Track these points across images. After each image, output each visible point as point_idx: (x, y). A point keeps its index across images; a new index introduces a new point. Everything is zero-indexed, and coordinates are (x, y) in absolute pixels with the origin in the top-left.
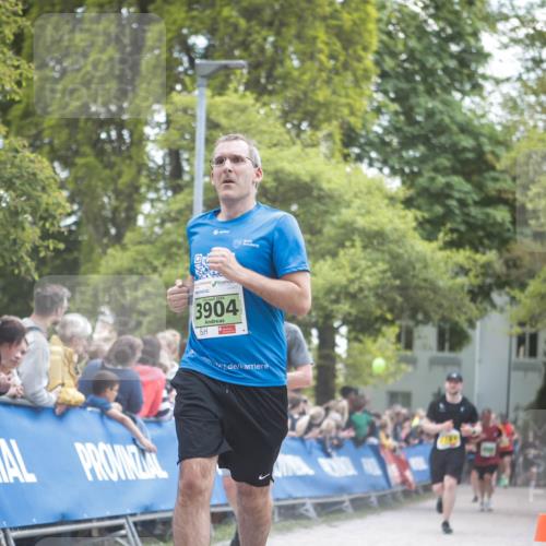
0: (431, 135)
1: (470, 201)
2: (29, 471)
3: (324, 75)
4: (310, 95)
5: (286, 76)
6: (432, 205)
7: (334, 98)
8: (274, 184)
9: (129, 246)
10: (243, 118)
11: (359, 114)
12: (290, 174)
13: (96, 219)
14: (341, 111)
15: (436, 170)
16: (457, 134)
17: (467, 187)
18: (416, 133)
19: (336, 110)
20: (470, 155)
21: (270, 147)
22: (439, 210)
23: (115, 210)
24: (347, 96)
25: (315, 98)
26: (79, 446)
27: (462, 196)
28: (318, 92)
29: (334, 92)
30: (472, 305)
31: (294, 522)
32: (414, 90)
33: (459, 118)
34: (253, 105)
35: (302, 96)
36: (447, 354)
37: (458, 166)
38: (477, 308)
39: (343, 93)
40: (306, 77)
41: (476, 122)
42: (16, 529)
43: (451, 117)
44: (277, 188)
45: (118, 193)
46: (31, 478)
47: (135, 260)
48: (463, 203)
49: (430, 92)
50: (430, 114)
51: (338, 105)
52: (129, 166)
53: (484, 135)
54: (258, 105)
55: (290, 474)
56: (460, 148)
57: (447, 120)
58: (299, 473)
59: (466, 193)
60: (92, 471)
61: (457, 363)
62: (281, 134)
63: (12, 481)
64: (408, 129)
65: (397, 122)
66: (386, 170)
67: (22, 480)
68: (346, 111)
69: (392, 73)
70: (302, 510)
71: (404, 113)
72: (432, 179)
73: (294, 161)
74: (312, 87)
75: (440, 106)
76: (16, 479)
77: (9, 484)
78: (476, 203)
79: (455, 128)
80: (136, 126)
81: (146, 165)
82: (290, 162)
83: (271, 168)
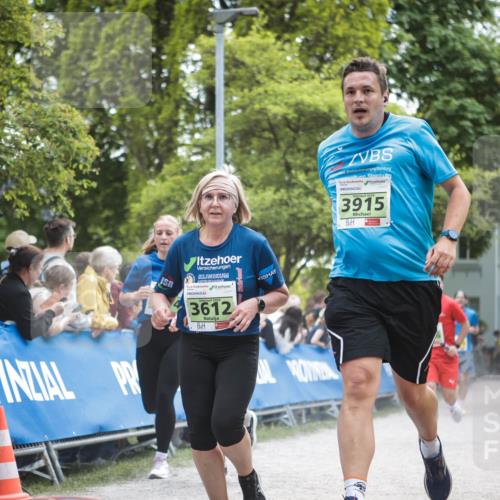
0: (444, 61)
1: (483, 121)
2: (68, 389)
3: (342, 11)
4: (330, 30)
5: (308, 14)
6: (447, 126)
7: (353, 32)
8: (296, 115)
9: (167, 177)
10: (266, 55)
11: (376, 45)
12: (309, 106)
13: (139, 152)
14: (359, 44)
15: (450, 93)
16: (469, 59)
17: (480, 108)
18: (430, 60)
19: (355, 43)
20: (481, 78)
21: (291, 82)
22: (453, 130)
23: (157, 143)
24: (364, 29)
25: (335, 33)
26: (114, 365)
27: (476, 116)
28: (337, 27)
29: (352, 26)
30: (482, 218)
31: (319, 423)
32: (428, 21)
33: (471, 44)
34: (275, 44)
35: (322, 32)
36: (468, 261)
37: (471, 89)
38: (487, 221)
39: (360, 27)
40: (325, 14)
41: (487, 47)
42: (57, 441)
43: (463, 44)
44: (299, 120)
45: (159, 127)
46: (70, 396)
47: (173, 190)
48: (476, 123)
49: (443, 22)
50: (444, 42)
51: (356, 38)
52: (168, 102)
53: (494, 59)
54: (279, 43)
55: (316, 379)
56: (472, 71)
57: (459, 47)
58: (324, 378)
59: (479, 113)
60: (128, 386)
61: (478, 269)
62: (300, 70)
63: (52, 399)
64: (424, 57)
65: (413, 50)
66: (405, 95)
67: (62, 398)
68: (363, 44)
69: (406, 6)
70: (328, 412)
71: (419, 42)
72: (447, 103)
73: (313, 93)
74: (331, 23)
75: (452, 34)
76: (56, 397)
77: (50, 401)
78: (488, 122)
79: (467, 54)
80: (172, 65)
81: (185, 100)
82: (310, 95)
83: (292, 101)
